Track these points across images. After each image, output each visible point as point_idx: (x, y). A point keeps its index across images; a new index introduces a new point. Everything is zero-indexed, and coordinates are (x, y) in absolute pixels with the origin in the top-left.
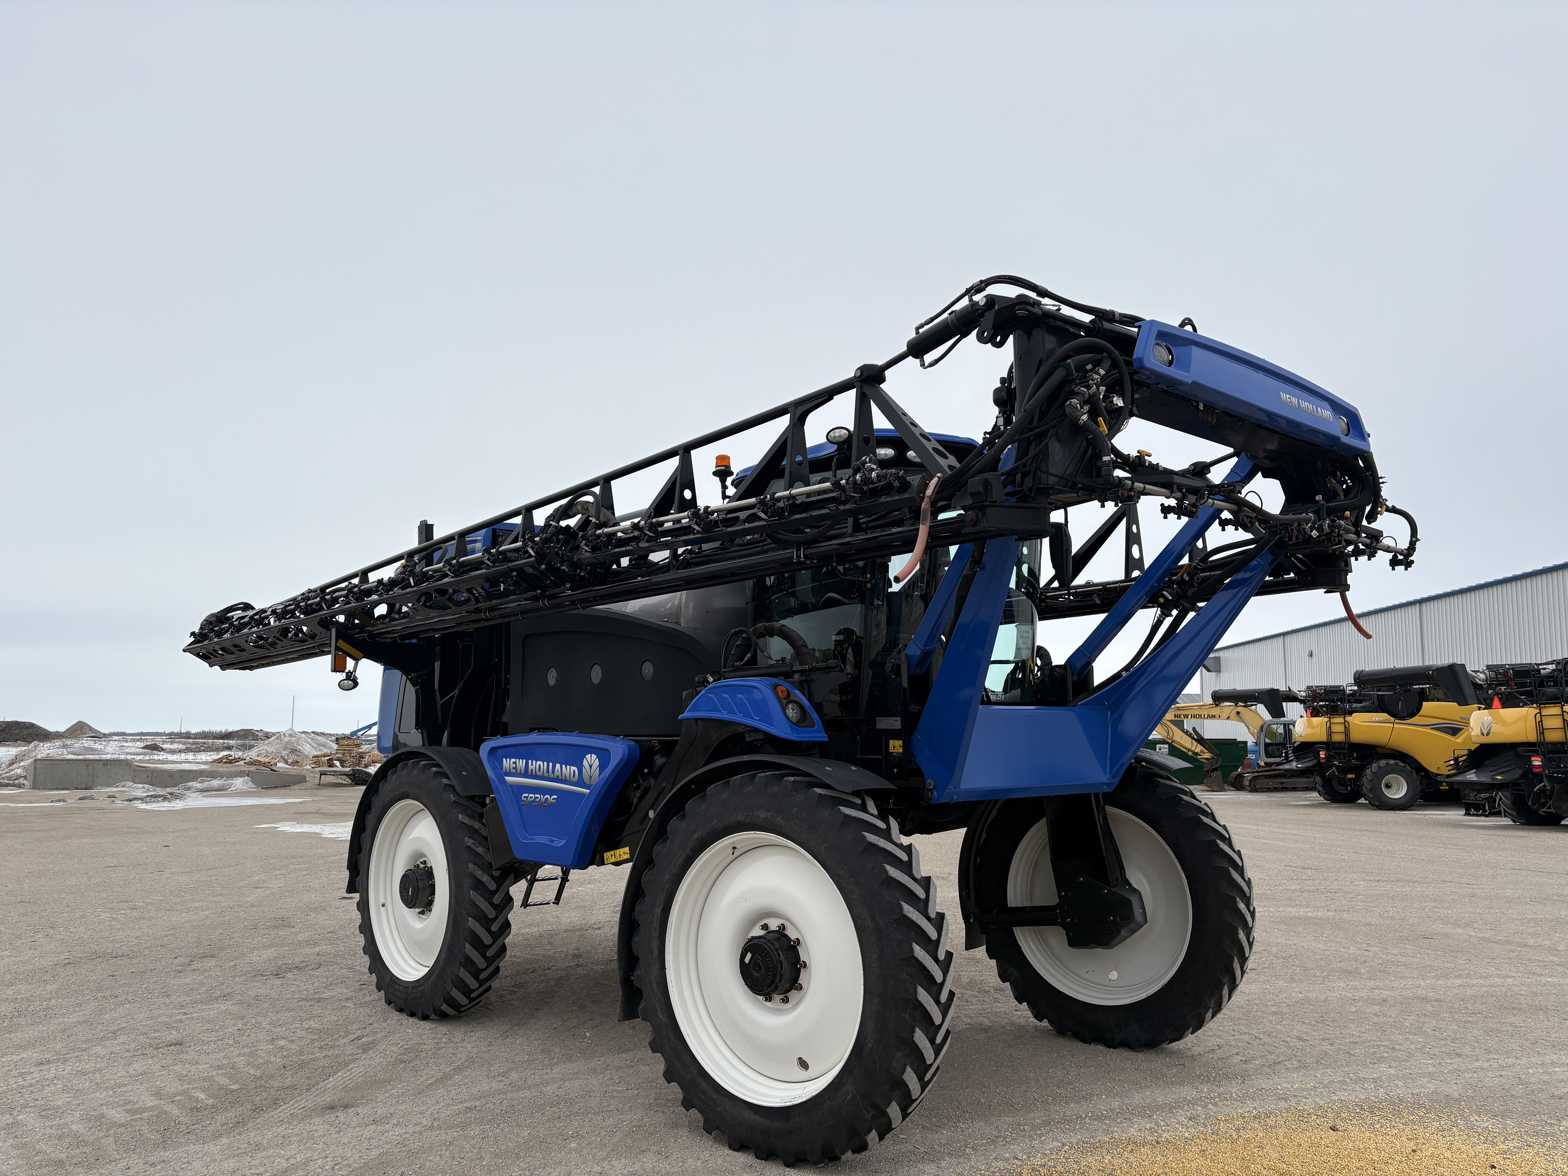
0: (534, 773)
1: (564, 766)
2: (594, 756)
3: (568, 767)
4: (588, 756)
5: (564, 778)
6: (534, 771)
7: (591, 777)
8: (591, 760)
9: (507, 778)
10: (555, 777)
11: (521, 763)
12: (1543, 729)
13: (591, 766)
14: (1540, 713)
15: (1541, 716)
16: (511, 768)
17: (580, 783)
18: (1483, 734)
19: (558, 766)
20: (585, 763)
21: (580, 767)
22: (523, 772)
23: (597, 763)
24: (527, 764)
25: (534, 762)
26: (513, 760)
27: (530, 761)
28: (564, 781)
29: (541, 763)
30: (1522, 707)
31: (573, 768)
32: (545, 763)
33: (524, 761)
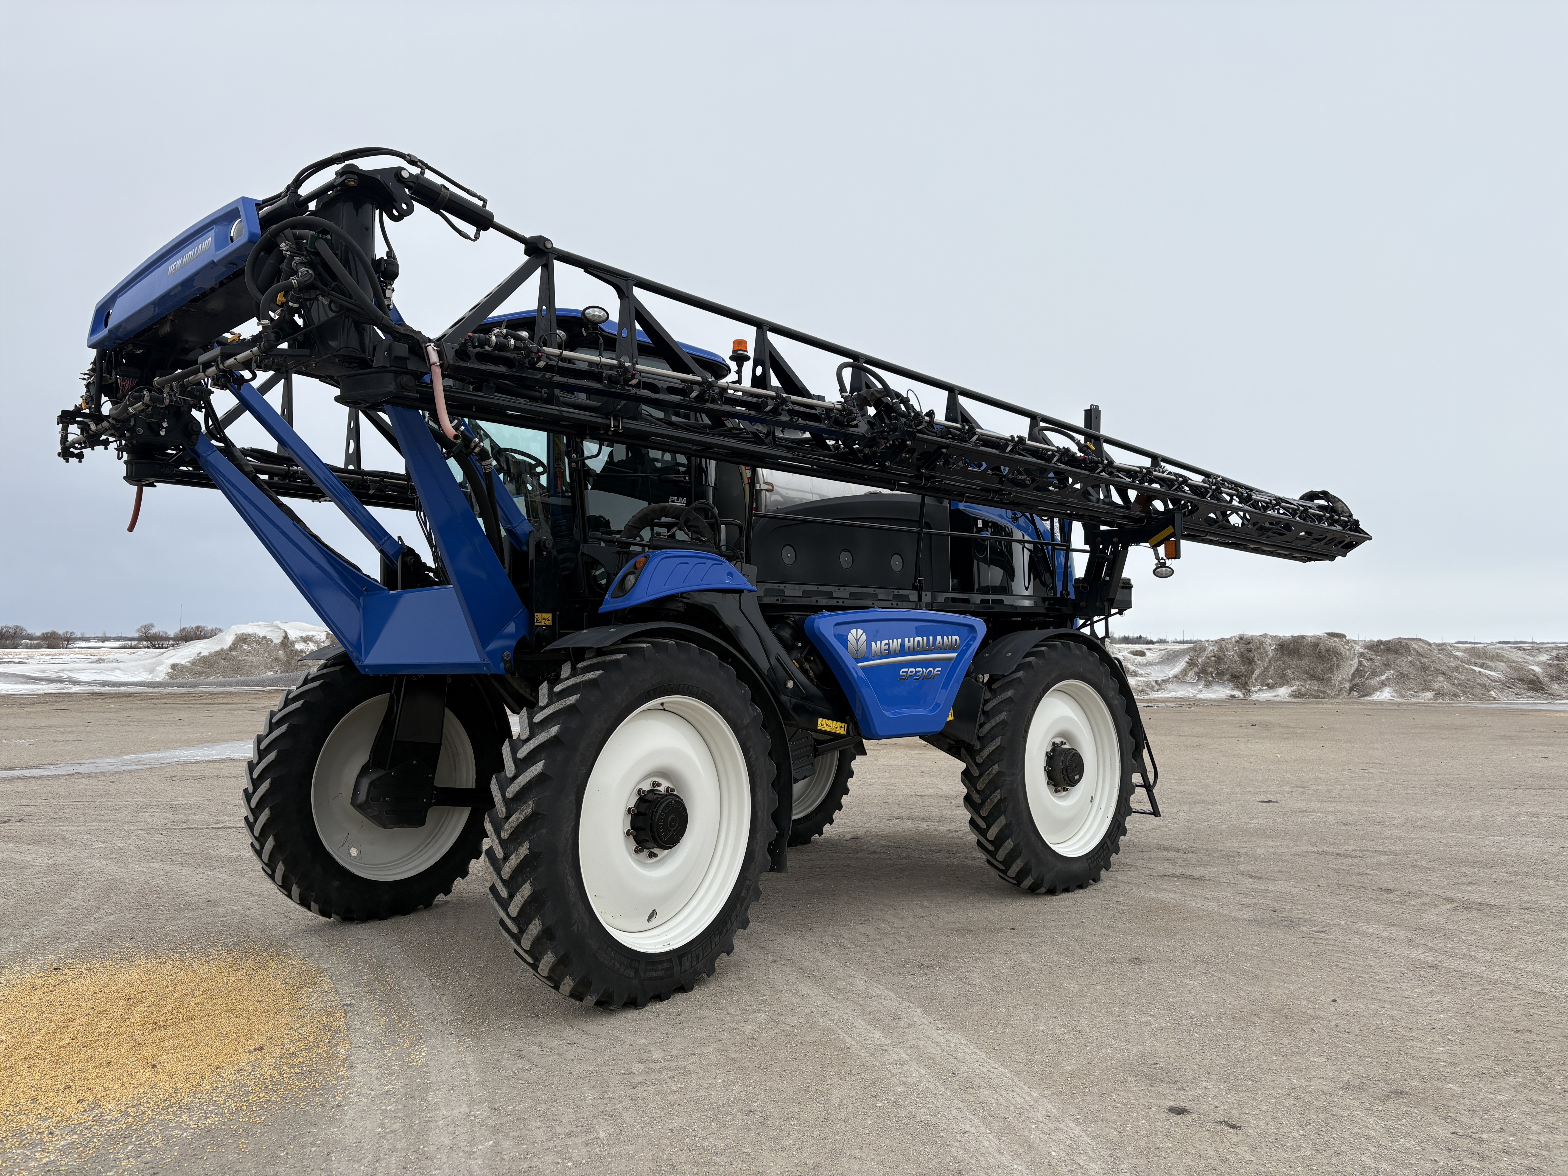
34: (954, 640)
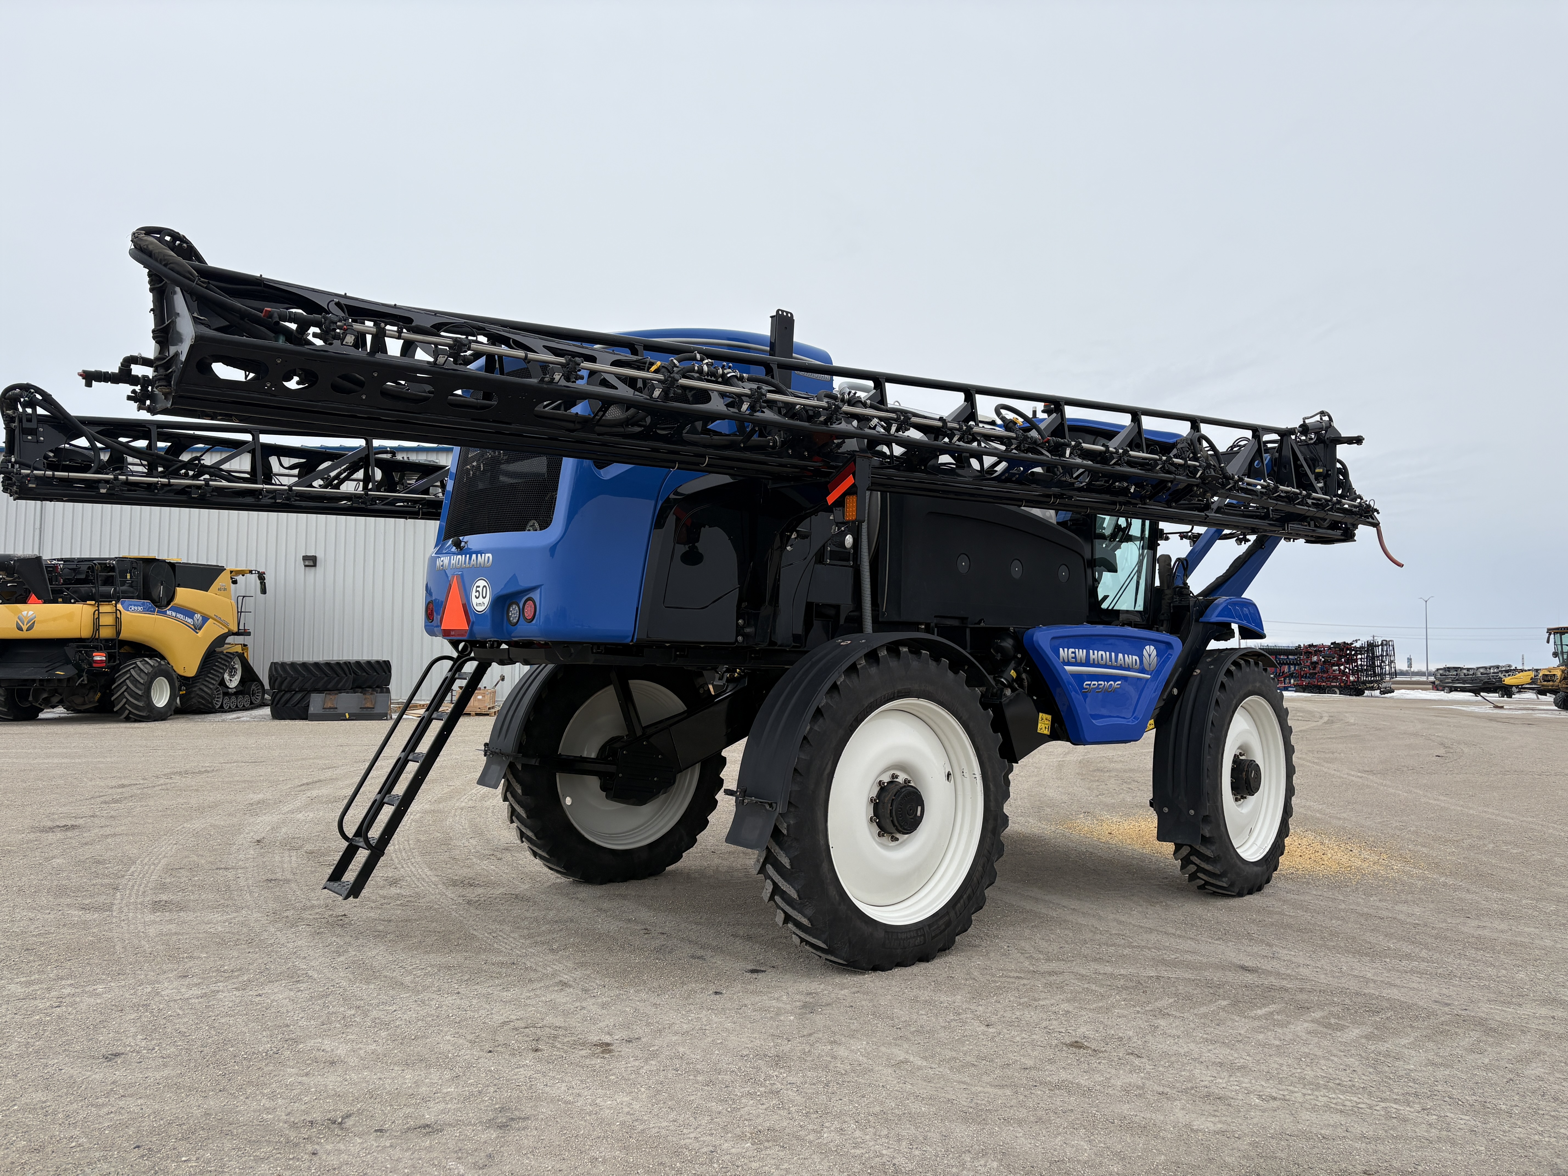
0: (1096, 662)
1: (1126, 656)
2: (1152, 647)
3: (1130, 656)
4: (1147, 647)
5: (1127, 666)
6: (1096, 660)
7: (1150, 665)
8: (1150, 651)
9: (1066, 667)
10: (1118, 665)
11: (1081, 654)
12: (99, 626)
13: (1150, 656)
14: (98, 610)
15: (99, 613)
16: (1070, 657)
17: (1142, 670)
18: (20, 629)
19: (1120, 656)
20: (1145, 652)
21: (1141, 657)
22: (1084, 661)
23: (1155, 652)
24: (1088, 654)
25: (1096, 652)
26: (1071, 650)
27: (1091, 651)
28: (1128, 669)
29: (1103, 653)
30: (74, 603)
31: (1135, 657)
32: (1108, 653)
33: (1085, 651)
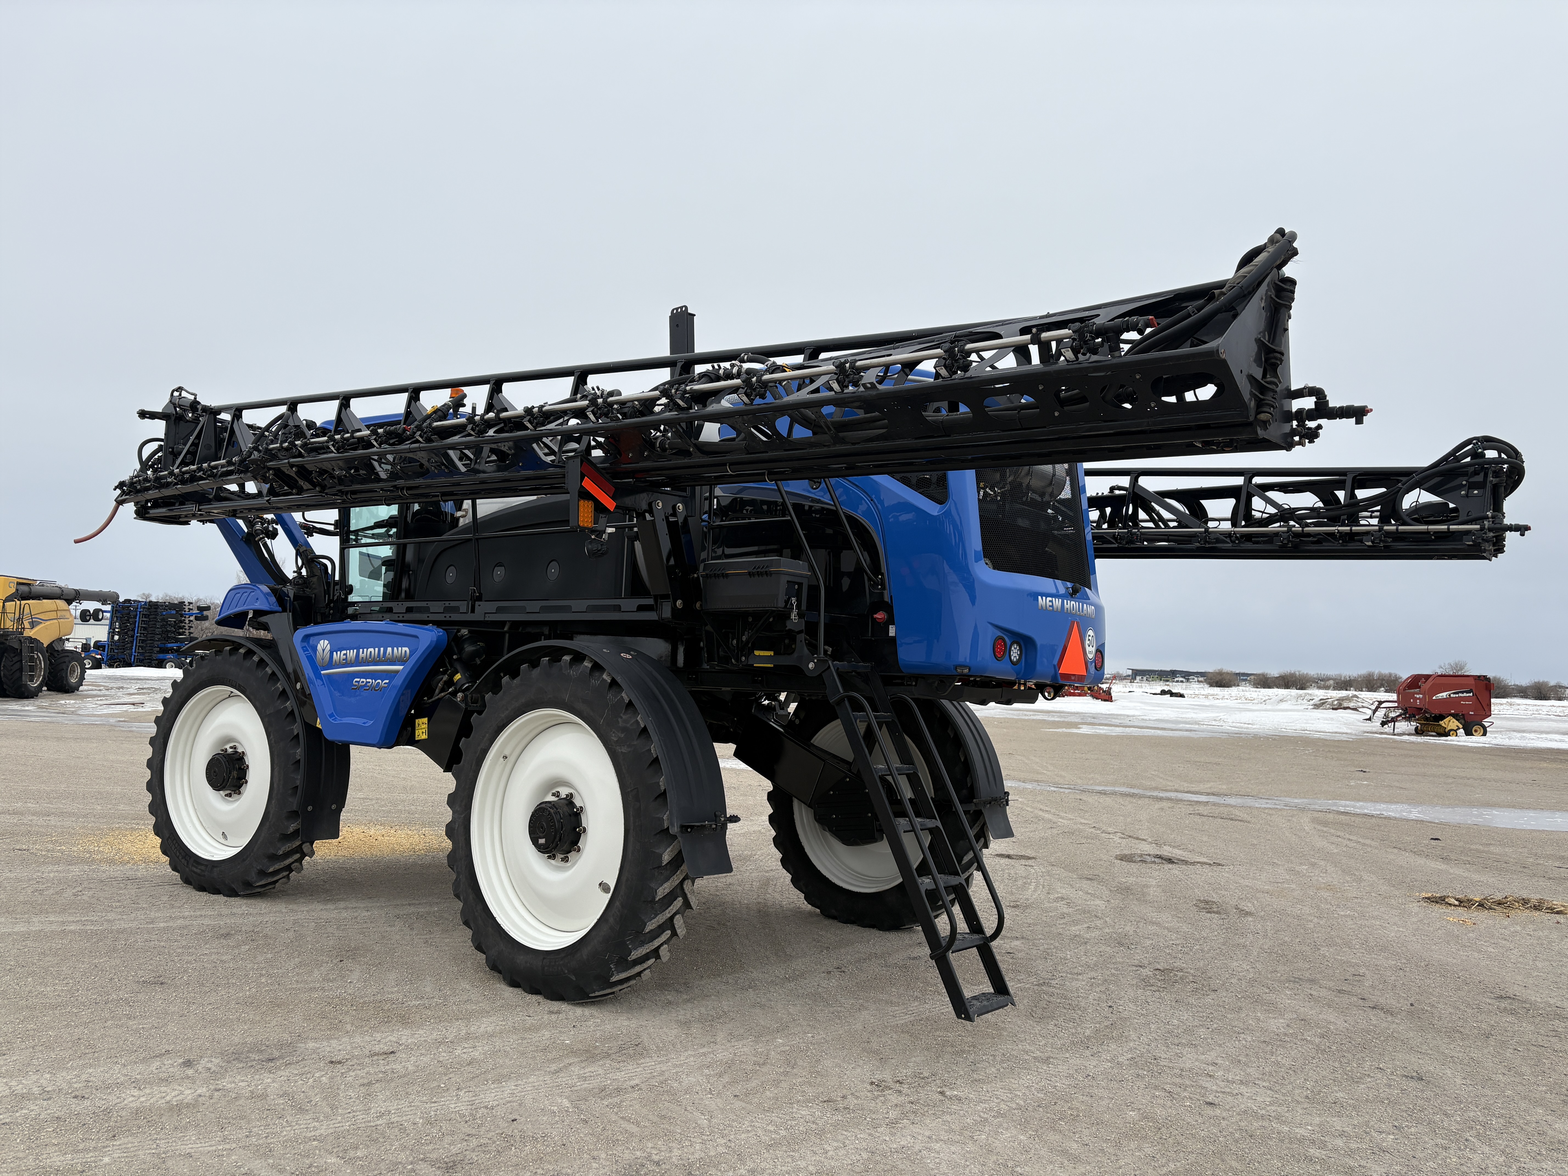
34: (403, 652)
